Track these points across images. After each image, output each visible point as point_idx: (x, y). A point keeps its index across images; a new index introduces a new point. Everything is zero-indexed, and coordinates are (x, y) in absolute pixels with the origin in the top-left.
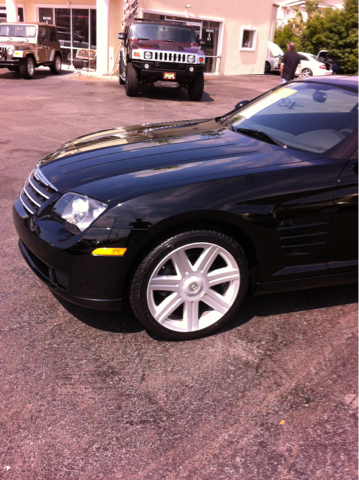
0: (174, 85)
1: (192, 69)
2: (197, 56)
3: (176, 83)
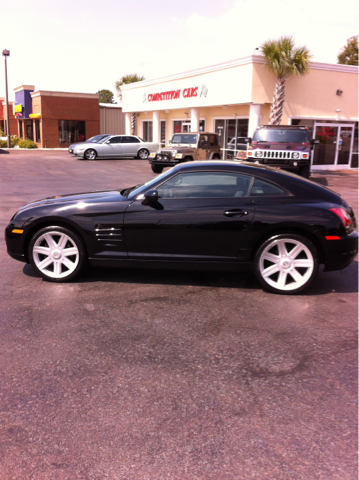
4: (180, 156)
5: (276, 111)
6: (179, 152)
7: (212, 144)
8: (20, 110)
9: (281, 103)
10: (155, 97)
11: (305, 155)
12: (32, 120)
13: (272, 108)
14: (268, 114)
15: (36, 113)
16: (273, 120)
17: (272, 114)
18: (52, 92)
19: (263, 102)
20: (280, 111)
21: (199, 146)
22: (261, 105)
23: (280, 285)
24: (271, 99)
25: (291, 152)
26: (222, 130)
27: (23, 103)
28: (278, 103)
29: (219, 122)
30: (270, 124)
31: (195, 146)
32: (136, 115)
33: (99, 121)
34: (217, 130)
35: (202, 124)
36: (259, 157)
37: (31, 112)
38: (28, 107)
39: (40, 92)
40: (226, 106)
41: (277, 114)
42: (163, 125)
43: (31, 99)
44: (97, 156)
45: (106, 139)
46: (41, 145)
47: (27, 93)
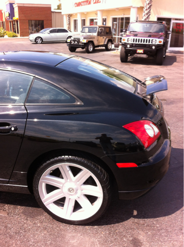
0: (145, 56)
1: (154, 47)
2: (158, 40)
3: (145, 55)
4: (85, 41)
5: (146, 12)
6: (85, 38)
7: (107, 33)
8: (8, 15)
9: (150, 7)
10: (79, 4)
11: (160, 42)
12: (14, 21)
13: (144, 10)
14: (142, 14)
15: (16, 17)
16: (144, 18)
17: (144, 14)
18: (24, 4)
19: (139, 6)
20: (149, 12)
21: (98, 35)
22: (138, 8)
23: (65, 212)
24: (144, 4)
25: (151, 39)
26: (116, 24)
27: (9, 11)
28: (148, 6)
29: (114, 20)
30: (143, 20)
31: (95, 34)
32: (70, 16)
33: (51, 20)
34: (113, 24)
35: (104, 20)
36: (130, 42)
37: (14, 16)
38: (12, 14)
39: (17, 4)
40: (117, 9)
41: (147, 14)
42: (84, 22)
43: (14, 8)
44: (42, 41)
45: (48, 31)
46: (19, 35)
47: (11, 5)
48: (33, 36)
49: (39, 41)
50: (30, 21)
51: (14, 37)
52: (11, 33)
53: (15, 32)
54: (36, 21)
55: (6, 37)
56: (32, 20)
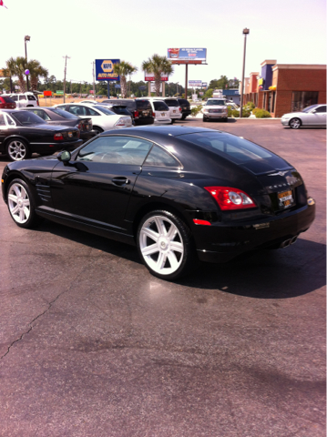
8: (262, 83)
12: (270, 92)
15: (274, 86)
18: (288, 65)
27: (264, 77)
37: (271, 85)
38: (268, 82)
39: (278, 65)
43: (272, 72)
44: (301, 125)
45: (314, 109)
46: (273, 114)
47: (269, 67)
48: (287, 117)
49: (296, 124)
50: (298, 92)
51: (264, 117)
52: (263, 111)
53: (269, 110)
54: (308, 92)
55: (253, 116)
56: (301, 91)
